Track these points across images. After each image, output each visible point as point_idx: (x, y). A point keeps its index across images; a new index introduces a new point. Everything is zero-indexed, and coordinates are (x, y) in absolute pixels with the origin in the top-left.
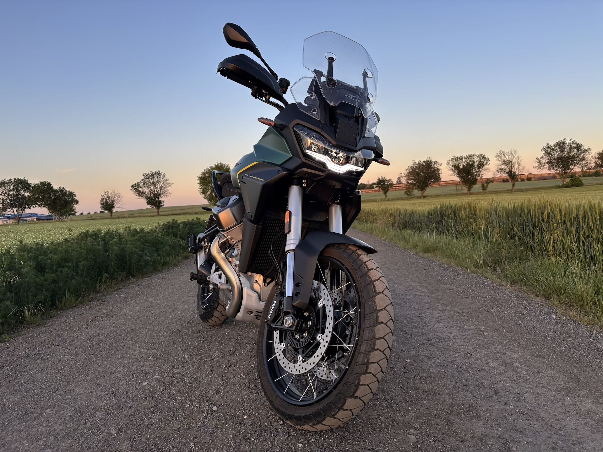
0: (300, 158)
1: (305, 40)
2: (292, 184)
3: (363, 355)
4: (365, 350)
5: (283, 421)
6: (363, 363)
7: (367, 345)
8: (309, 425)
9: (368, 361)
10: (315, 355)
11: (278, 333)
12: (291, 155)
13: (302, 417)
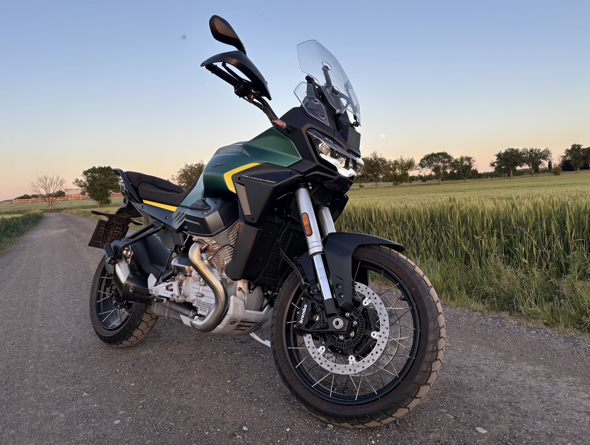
0: (314, 161)
1: (298, 45)
2: (300, 187)
3: (432, 344)
4: (433, 339)
5: (333, 425)
6: (433, 352)
7: (434, 334)
8: (376, 421)
9: (437, 349)
10: (373, 351)
11: (310, 337)
12: (301, 158)
13: (367, 415)
